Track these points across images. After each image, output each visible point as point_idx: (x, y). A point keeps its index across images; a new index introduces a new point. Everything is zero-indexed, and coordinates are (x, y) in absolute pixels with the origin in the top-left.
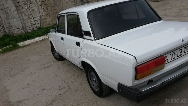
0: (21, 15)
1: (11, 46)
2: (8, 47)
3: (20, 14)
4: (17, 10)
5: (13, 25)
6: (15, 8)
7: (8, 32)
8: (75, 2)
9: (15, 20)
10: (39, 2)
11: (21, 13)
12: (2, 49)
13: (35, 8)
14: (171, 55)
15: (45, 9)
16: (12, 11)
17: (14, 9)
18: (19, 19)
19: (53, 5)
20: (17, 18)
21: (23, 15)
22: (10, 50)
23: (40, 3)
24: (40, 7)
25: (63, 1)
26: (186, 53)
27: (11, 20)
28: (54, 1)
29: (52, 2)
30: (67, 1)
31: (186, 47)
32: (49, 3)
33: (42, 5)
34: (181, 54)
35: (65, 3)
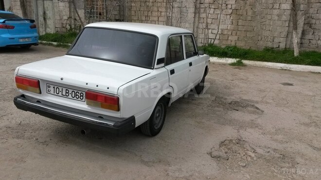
0: (199, 20)
3: (197, 19)
4: (195, 13)
6: (194, 9)
8: (289, 23)
10: (231, 8)
11: (199, 17)
14: (54, 87)
15: (234, 21)
16: (189, 12)
17: (192, 10)
18: (192, 25)
19: (249, 18)
20: (190, 24)
21: (201, 21)
23: (230, 11)
24: (228, 16)
25: (269, 17)
26: (75, 98)
27: (183, 24)
28: (254, 12)
29: (250, 13)
30: (276, 18)
31: (76, 91)
32: (245, 13)
33: (233, 15)
34: (67, 94)
35: (271, 20)
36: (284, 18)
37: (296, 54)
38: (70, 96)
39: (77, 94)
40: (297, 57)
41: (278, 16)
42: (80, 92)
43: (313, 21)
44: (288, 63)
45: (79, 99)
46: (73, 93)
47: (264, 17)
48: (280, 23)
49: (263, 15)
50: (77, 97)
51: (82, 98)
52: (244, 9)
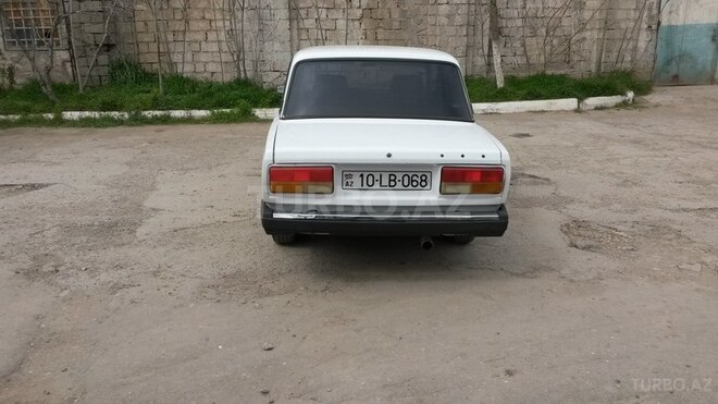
0: (299, 35)
1: (236, 110)
2: (228, 110)
3: (295, 33)
4: (290, 20)
5: (269, 57)
6: (286, 11)
7: (249, 75)
8: (467, 30)
9: (277, 46)
10: (360, 7)
11: (299, 29)
12: (213, 113)
13: (341, 24)
14: (362, 176)
15: (369, 32)
16: (277, 18)
17: (283, 13)
18: (288, 44)
19: (396, 25)
20: (283, 43)
21: (304, 36)
22: (229, 119)
23: (359, 13)
24: (357, 23)
25: (430, 20)
26: (410, 187)
27: (266, 44)
28: (404, 13)
29: (396, 15)
30: (444, 21)
31: (411, 175)
32: (387, 16)
33: (365, 20)
34: (392, 183)
35: (435, 25)
36: (459, 20)
37: (500, 84)
38: (399, 185)
39: (415, 178)
40: (503, 88)
41: (448, 16)
42: (419, 175)
43: (504, 23)
44: (492, 101)
45: (419, 187)
46: (406, 178)
47: (422, 20)
48: (451, 30)
49: (420, 18)
50: (415, 184)
51: (423, 184)
52: (383, 7)
